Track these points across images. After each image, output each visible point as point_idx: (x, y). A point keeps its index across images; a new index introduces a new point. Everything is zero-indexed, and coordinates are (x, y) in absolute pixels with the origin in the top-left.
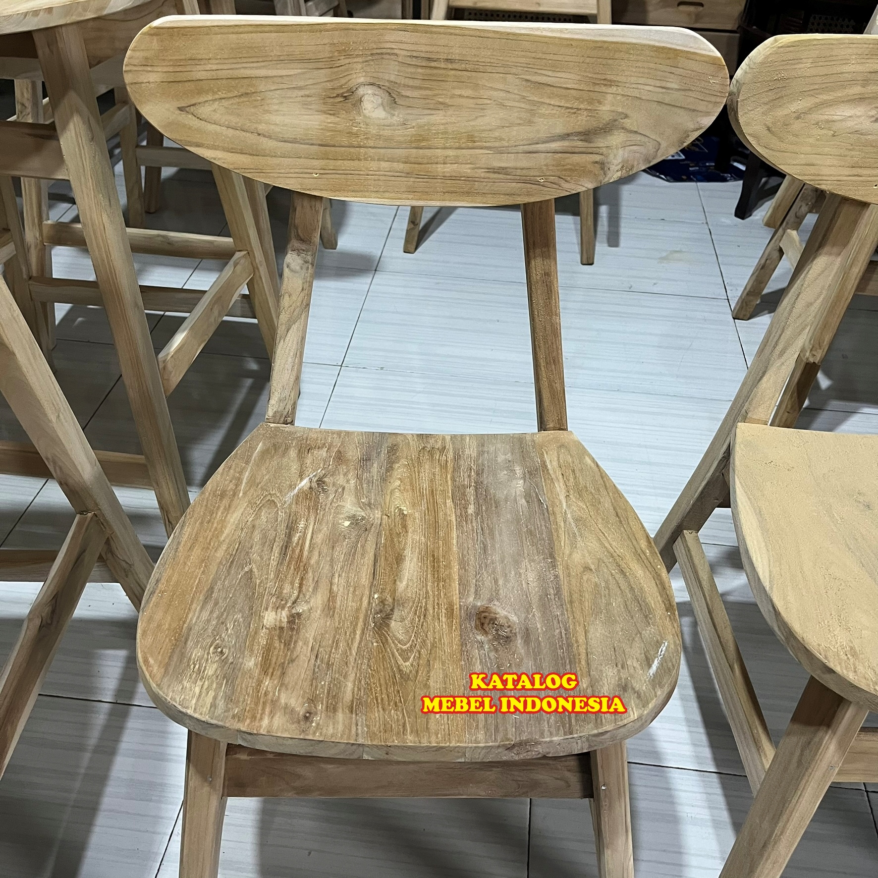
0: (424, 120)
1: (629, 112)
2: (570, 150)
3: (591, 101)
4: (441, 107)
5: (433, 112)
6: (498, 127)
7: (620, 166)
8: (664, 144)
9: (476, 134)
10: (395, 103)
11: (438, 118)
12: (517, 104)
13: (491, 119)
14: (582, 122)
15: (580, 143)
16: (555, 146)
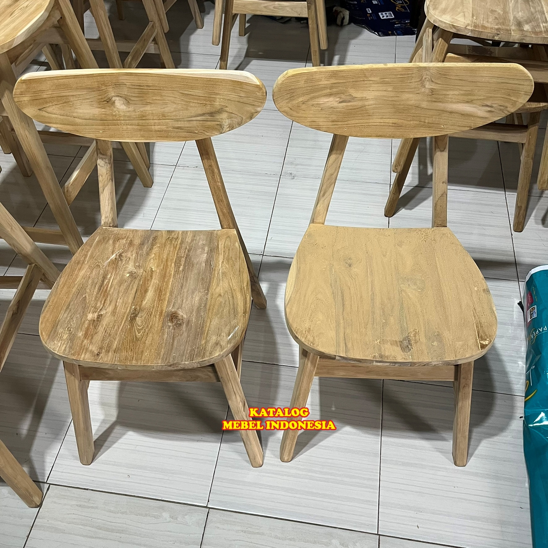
0: (142, 109)
1: (227, 105)
2: (205, 120)
3: (210, 101)
4: (149, 104)
5: (145, 106)
6: (174, 111)
7: (228, 126)
8: (244, 118)
9: (165, 114)
10: (129, 103)
11: (148, 108)
12: (180, 102)
13: (170, 108)
14: (208, 109)
15: (209, 117)
16: (199, 118)
